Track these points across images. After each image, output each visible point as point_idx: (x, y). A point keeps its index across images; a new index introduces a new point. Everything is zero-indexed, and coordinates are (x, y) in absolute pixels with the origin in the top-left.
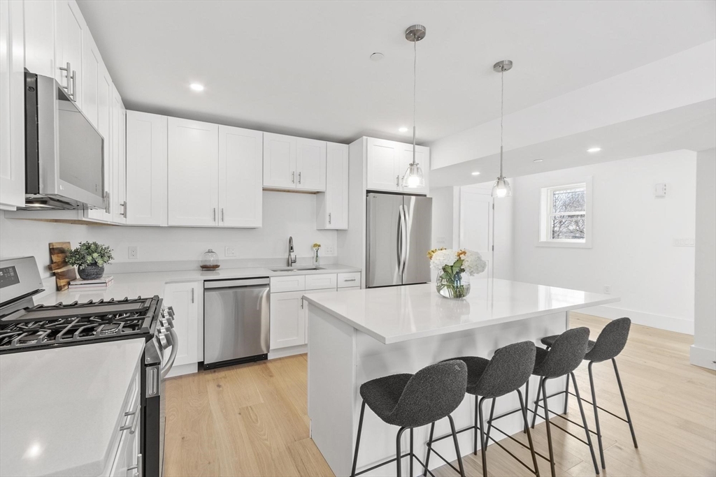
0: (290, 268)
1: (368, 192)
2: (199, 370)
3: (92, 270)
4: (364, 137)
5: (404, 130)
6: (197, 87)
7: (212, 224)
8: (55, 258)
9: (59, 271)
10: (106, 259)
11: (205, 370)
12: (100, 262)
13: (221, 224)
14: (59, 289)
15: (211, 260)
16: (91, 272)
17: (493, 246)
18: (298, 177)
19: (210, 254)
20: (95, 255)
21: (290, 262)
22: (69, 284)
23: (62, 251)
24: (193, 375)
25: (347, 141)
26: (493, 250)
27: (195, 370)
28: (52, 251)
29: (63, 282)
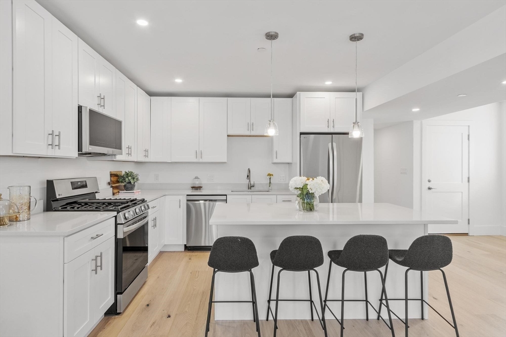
0: (250, 190)
1: (301, 134)
2: (185, 250)
3: (128, 185)
4: (298, 93)
5: (328, 83)
6: (179, 81)
7: (195, 160)
8: (112, 179)
9: (114, 185)
10: (135, 180)
11: (188, 250)
12: (132, 182)
13: (201, 160)
14: (114, 194)
15: (197, 183)
16: (129, 187)
17: (469, 178)
18: (251, 126)
19: (196, 179)
20: (130, 178)
21: (251, 187)
22: (119, 192)
23: (116, 175)
24: (181, 252)
25: (291, 96)
26: (469, 181)
27: (183, 249)
28: (112, 175)
29: (116, 191)
